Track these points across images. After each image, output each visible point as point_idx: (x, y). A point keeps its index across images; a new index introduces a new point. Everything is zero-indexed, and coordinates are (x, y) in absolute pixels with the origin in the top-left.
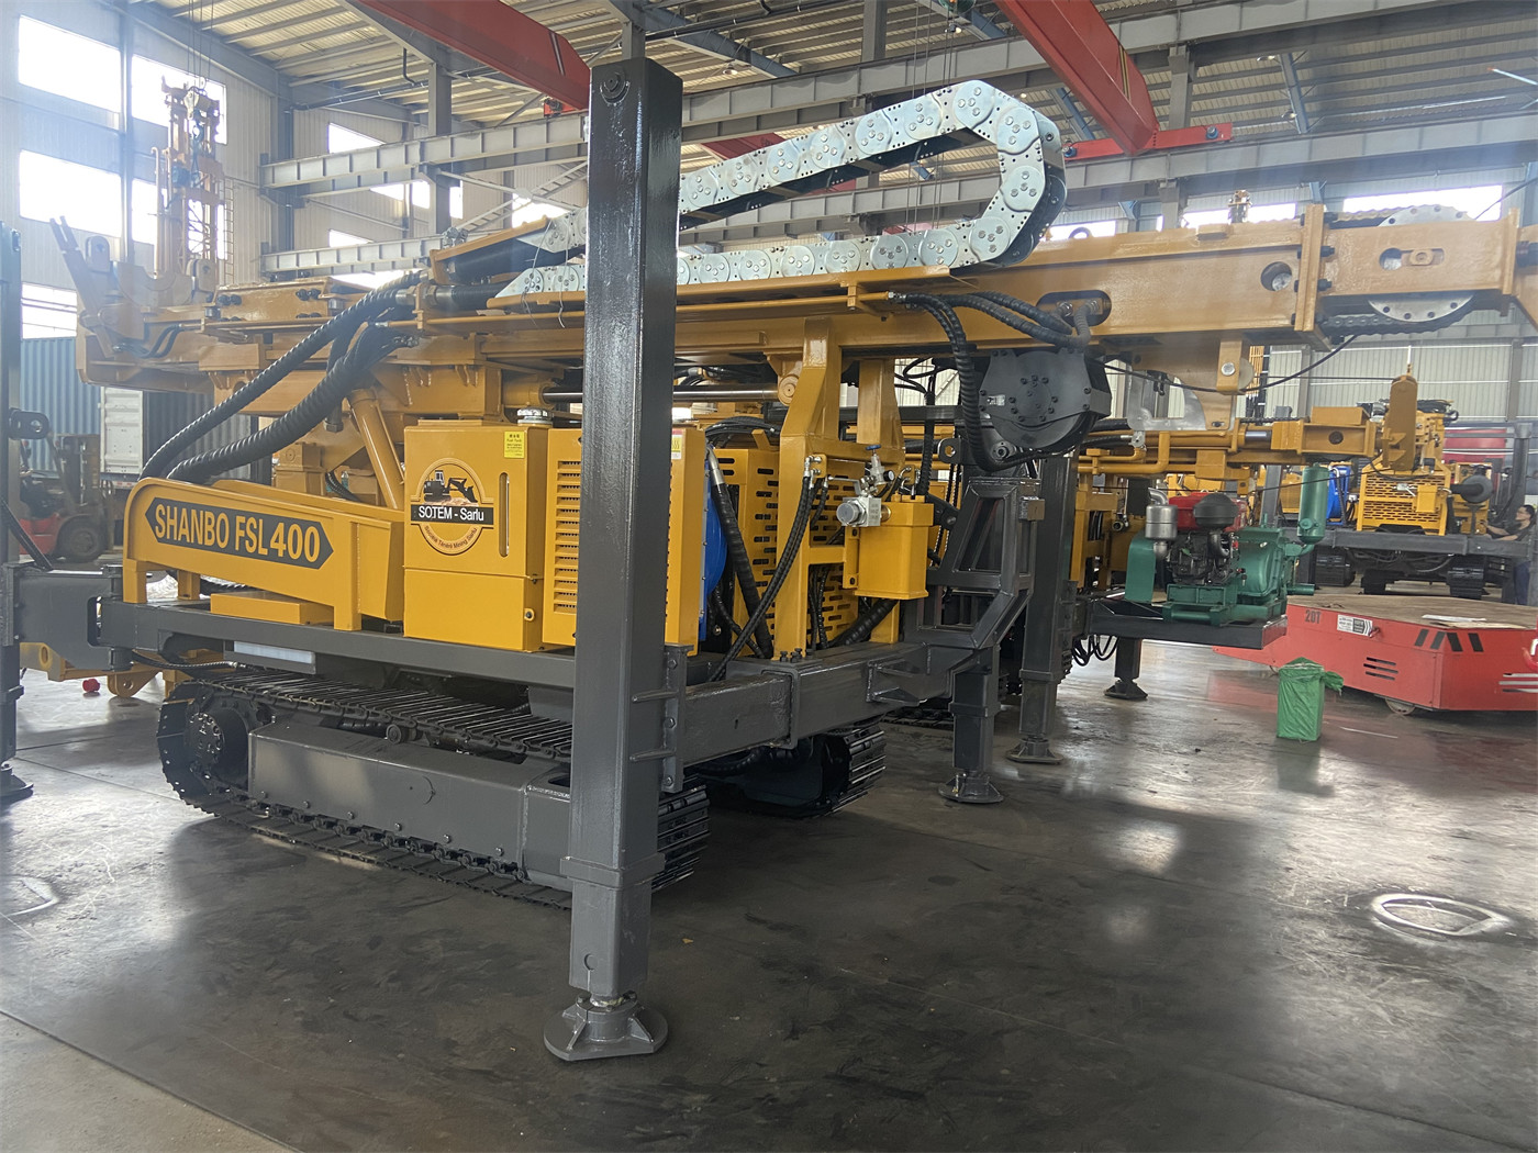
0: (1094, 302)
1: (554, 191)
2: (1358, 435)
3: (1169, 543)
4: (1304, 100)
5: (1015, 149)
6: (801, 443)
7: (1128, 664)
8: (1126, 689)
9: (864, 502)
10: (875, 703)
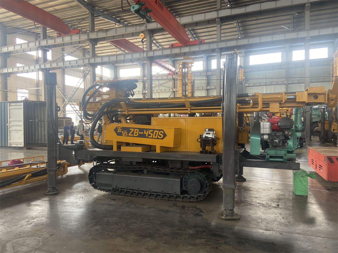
3: (269, 135)
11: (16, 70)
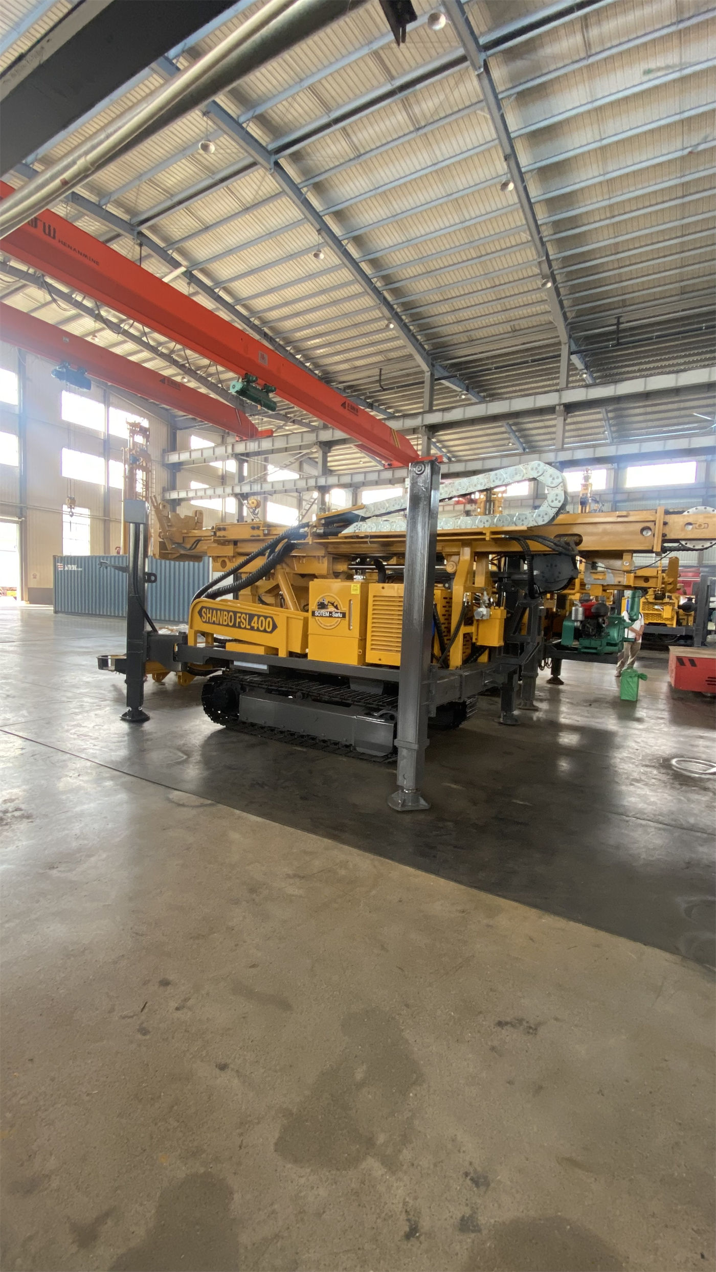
0: (575, 538)
1: (289, 465)
2: (655, 580)
3: (581, 622)
4: (610, 426)
5: (553, 486)
6: (462, 589)
7: (556, 670)
8: (556, 680)
9: (483, 610)
10: (485, 685)
11: (191, 494)
